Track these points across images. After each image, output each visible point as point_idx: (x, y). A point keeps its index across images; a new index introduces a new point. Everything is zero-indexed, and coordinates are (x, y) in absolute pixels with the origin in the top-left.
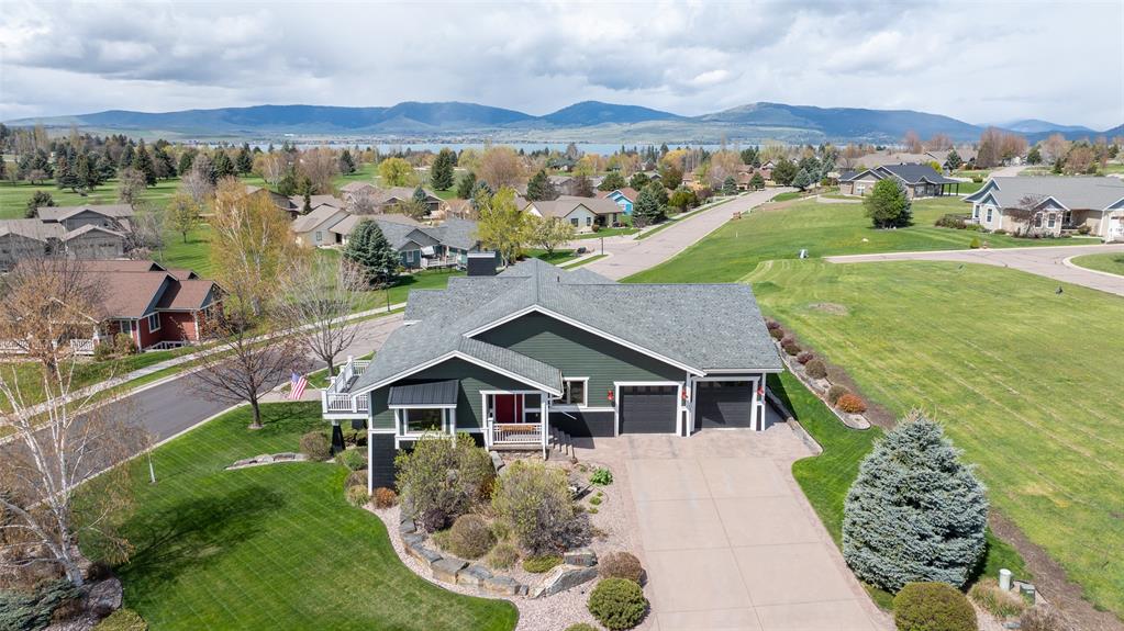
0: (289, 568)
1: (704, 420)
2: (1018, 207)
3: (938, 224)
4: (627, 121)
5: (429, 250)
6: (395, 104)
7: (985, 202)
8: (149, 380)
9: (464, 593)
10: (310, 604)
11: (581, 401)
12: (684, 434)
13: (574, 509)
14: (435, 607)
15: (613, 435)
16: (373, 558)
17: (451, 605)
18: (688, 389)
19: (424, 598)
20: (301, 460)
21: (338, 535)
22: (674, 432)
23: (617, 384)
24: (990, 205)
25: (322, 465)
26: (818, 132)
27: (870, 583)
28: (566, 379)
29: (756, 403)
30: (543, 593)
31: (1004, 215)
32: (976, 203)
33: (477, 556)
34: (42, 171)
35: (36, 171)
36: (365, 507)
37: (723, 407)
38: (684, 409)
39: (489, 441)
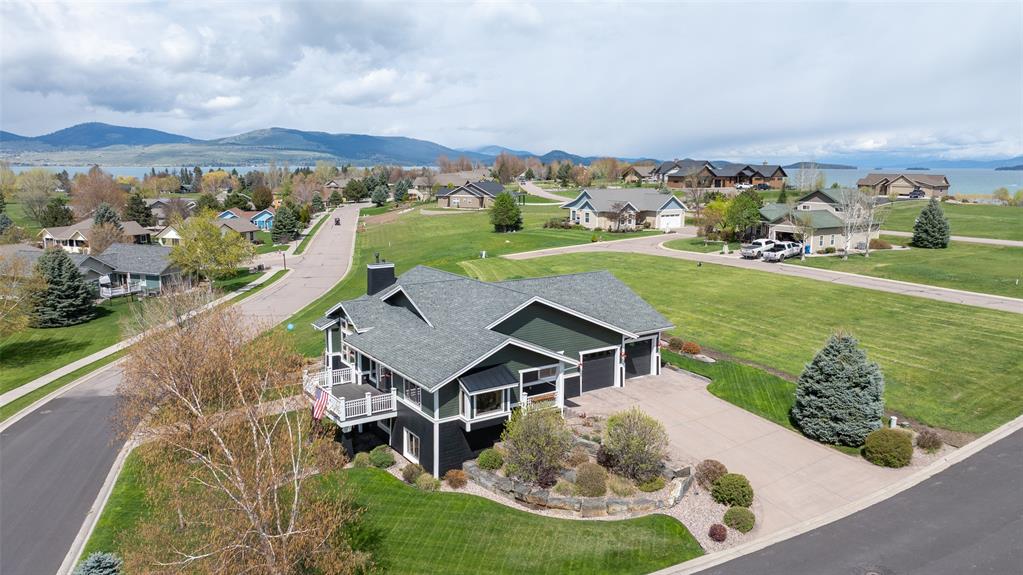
2: (612, 211)
3: (545, 226)
5: (105, 279)
7: (582, 208)
12: (622, 384)
15: (579, 395)
18: (623, 350)
22: (615, 384)
23: (582, 353)
24: (587, 210)
26: (329, 155)
29: (655, 355)
31: (600, 217)
32: (572, 209)
36: (442, 490)
37: (637, 362)
38: (622, 366)
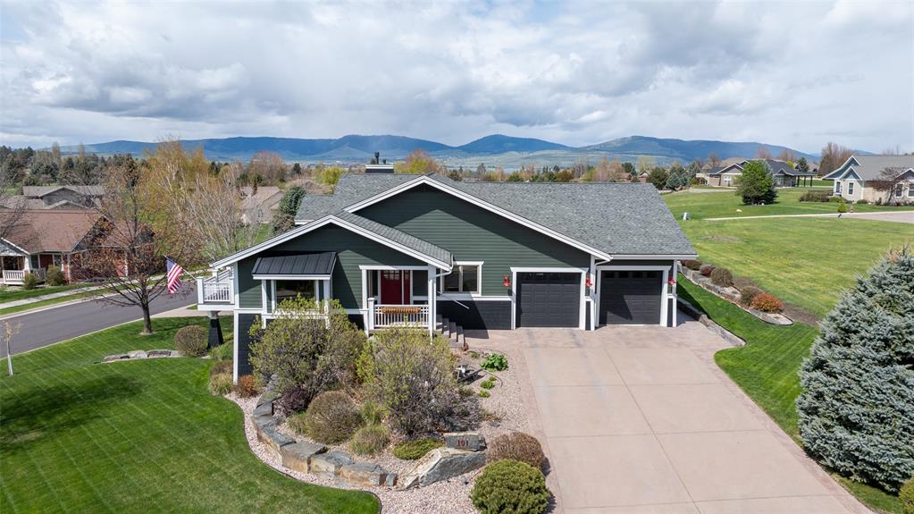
0: (113, 453)
1: (609, 314)
2: (880, 178)
3: (802, 200)
4: (526, 150)
6: (341, 137)
8: (63, 300)
9: (317, 482)
10: (121, 493)
11: (475, 289)
12: (588, 327)
13: (461, 392)
14: (275, 498)
15: (509, 327)
16: (218, 444)
17: (296, 497)
18: (593, 277)
19: (265, 488)
20: (176, 356)
21: (185, 420)
22: (577, 326)
23: (515, 270)
25: (196, 360)
26: (681, 159)
27: (847, 474)
28: (458, 263)
29: (667, 296)
30: (416, 484)
31: (865, 186)
32: (837, 180)
33: (338, 441)
34: (49, 176)
35: (45, 176)
36: (227, 396)
37: (631, 301)
38: (588, 300)
39: (369, 324)
